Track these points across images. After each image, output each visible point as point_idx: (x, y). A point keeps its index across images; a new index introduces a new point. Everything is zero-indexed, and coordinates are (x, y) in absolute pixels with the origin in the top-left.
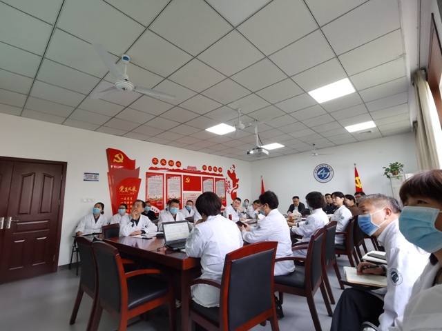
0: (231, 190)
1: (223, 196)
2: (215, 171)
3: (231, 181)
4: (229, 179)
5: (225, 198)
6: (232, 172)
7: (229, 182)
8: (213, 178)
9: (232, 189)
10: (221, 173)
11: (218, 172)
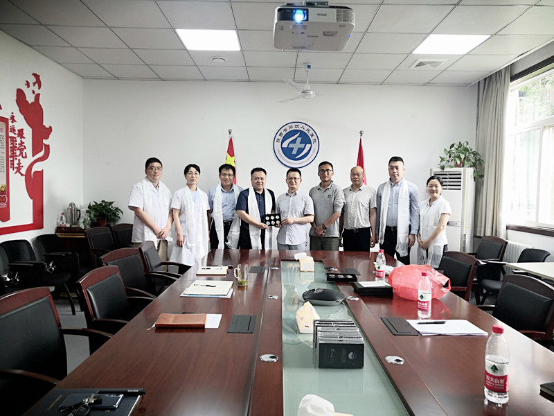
0: (25, 163)
3: (28, 132)
4: (21, 123)
6: (30, 99)
7: (21, 133)
9: (30, 159)
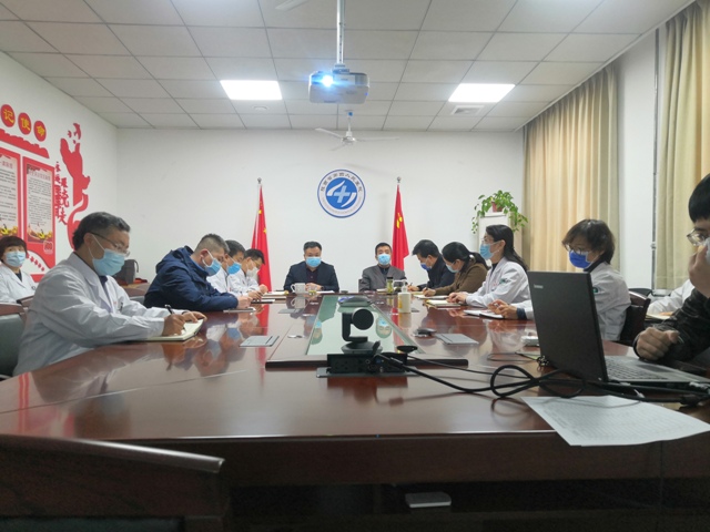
1: (47, 230)
2: (26, 131)
5: (52, 238)
6: (72, 148)
8: (17, 156)
9: (72, 208)
10: (42, 145)
11: (31, 138)
